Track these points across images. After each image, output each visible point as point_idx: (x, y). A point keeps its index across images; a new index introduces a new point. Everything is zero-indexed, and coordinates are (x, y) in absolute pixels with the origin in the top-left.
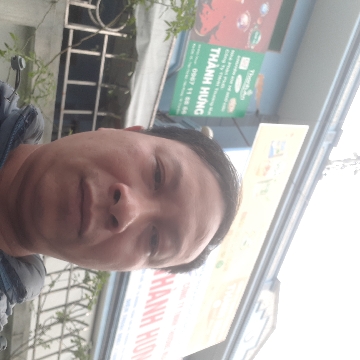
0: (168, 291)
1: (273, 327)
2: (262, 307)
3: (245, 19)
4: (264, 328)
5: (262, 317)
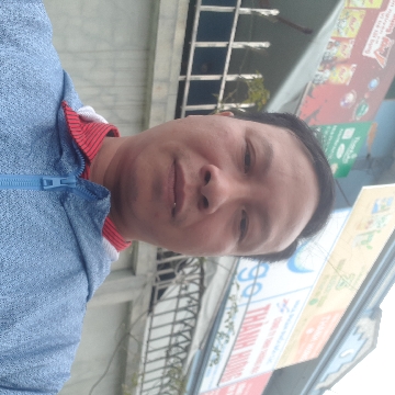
0: (261, 324)
1: (373, 346)
2: (360, 331)
3: (350, 97)
4: (362, 347)
5: (360, 339)
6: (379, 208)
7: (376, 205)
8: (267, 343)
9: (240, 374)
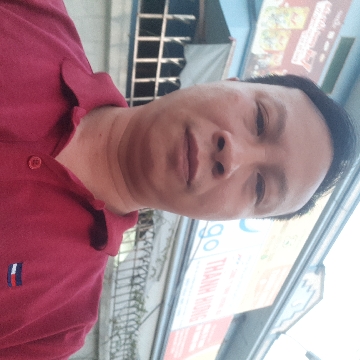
2: (308, 284)
5: (308, 291)
8: (227, 291)
9: (205, 316)
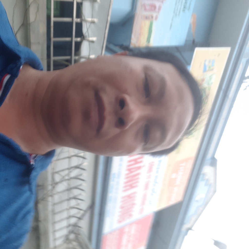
0: (139, 168)
2: (205, 177)
5: (206, 185)
6: (207, 68)
7: (205, 66)
8: (147, 186)
9: (131, 215)
